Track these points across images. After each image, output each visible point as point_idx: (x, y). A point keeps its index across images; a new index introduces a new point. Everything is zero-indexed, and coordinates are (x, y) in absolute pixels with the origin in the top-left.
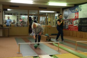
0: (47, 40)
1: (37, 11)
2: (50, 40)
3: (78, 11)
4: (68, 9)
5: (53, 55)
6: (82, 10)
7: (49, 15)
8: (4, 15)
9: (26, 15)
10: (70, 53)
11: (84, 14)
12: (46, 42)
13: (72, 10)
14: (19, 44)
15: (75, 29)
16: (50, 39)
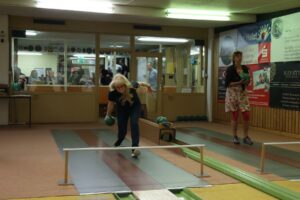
0: (161, 137)
1: (129, 38)
2: (172, 139)
3: (269, 39)
4: (236, 30)
5: (181, 190)
6: (284, 34)
7: (168, 51)
8: (13, 53)
9: (89, 51)
10: (243, 181)
11: (291, 47)
12: (159, 144)
13: (248, 36)
14: (67, 152)
15: (260, 99)
16: (171, 136)
